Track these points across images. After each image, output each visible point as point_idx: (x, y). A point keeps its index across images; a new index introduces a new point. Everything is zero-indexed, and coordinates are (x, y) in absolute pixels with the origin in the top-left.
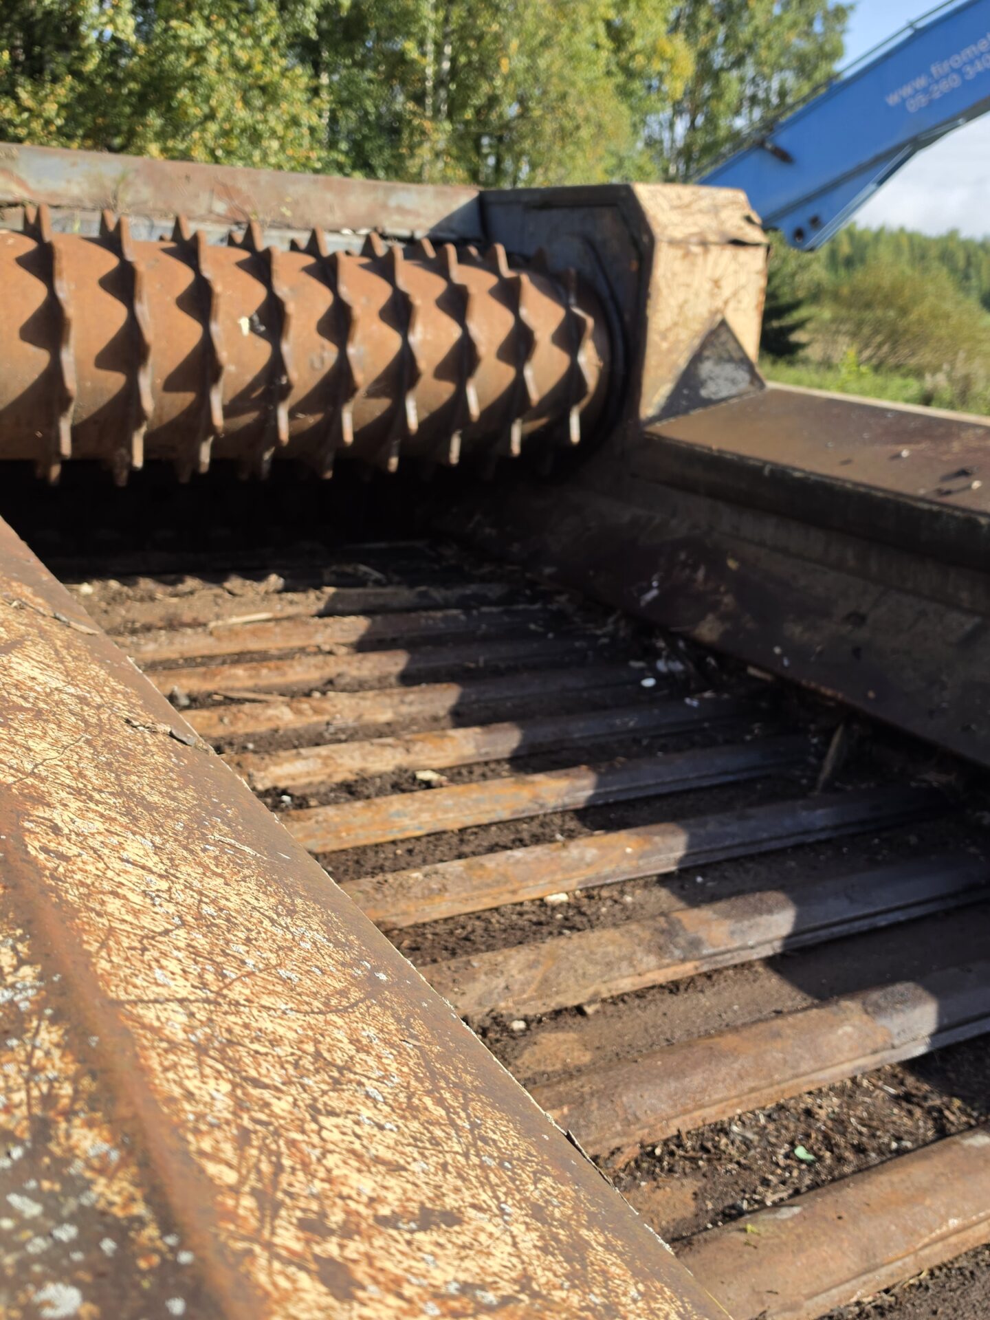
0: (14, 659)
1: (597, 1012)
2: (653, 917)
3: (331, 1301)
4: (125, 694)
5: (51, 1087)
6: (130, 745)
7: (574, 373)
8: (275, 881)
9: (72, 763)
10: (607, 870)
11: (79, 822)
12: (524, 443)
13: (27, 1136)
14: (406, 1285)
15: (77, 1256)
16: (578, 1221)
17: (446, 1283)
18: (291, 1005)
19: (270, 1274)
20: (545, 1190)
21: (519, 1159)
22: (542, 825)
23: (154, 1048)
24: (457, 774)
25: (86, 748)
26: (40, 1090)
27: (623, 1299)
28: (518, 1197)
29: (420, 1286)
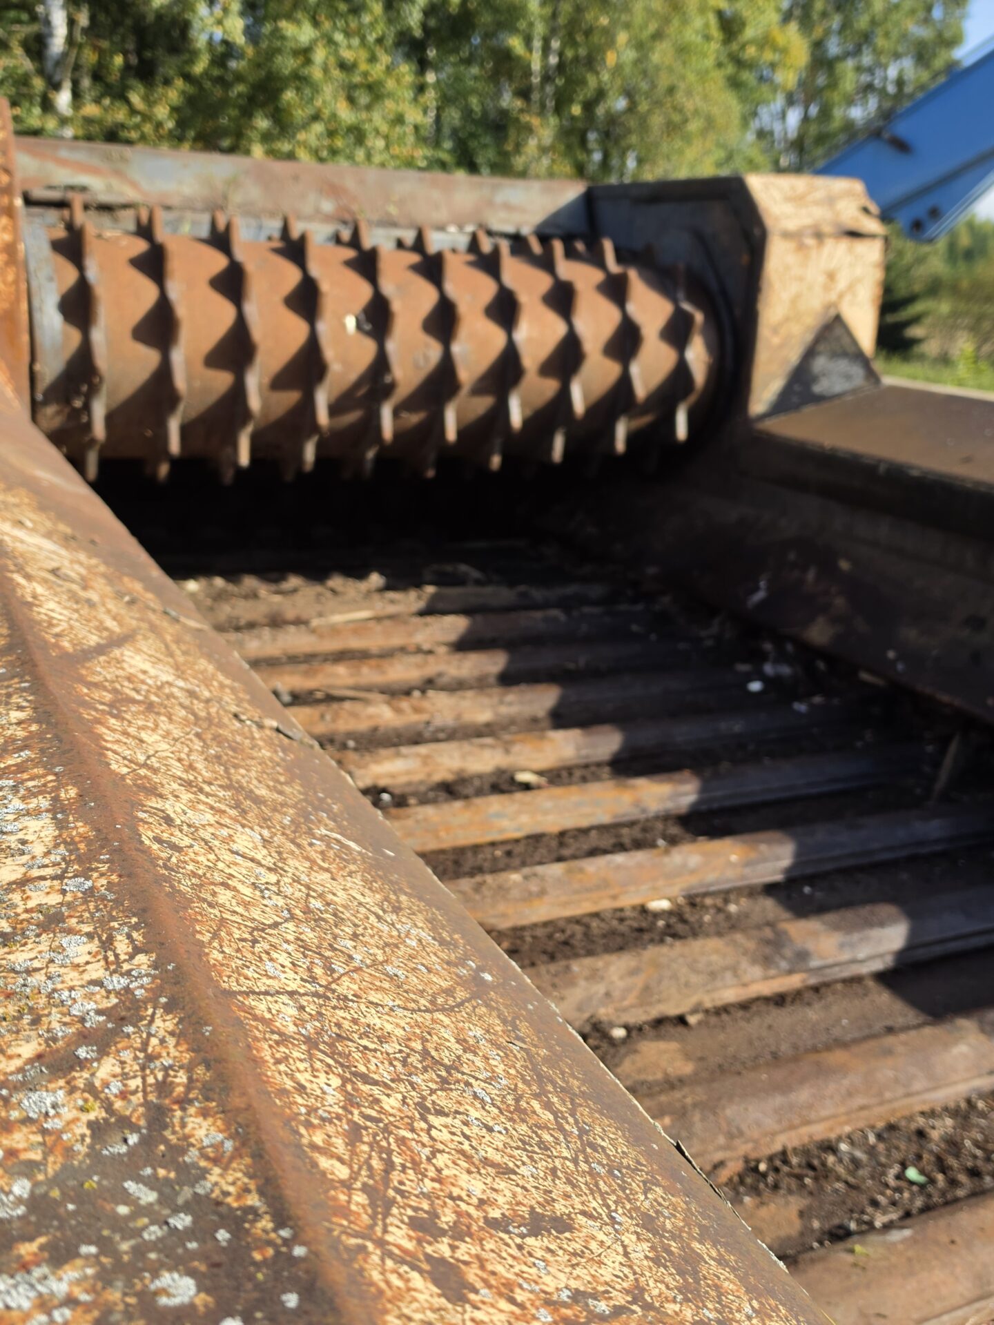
0: (126, 653)
1: (700, 1023)
2: (758, 927)
3: (443, 1301)
4: (233, 689)
5: (166, 1075)
6: (238, 739)
7: (681, 370)
8: (381, 877)
9: (183, 756)
10: (711, 877)
11: (190, 813)
12: (631, 439)
13: (142, 1123)
14: (518, 1290)
15: (193, 1245)
16: (689, 1233)
17: (558, 1289)
18: (398, 1002)
19: (383, 1273)
20: (656, 1200)
21: (628, 1167)
22: (645, 830)
23: (266, 1040)
24: (557, 776)
25: (196, 740)
26: (156, 1078)
27: (738, 1316)
28: (628, 1206)
29: (532, 1292)
